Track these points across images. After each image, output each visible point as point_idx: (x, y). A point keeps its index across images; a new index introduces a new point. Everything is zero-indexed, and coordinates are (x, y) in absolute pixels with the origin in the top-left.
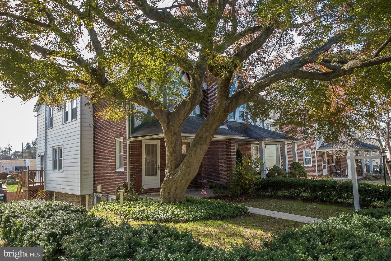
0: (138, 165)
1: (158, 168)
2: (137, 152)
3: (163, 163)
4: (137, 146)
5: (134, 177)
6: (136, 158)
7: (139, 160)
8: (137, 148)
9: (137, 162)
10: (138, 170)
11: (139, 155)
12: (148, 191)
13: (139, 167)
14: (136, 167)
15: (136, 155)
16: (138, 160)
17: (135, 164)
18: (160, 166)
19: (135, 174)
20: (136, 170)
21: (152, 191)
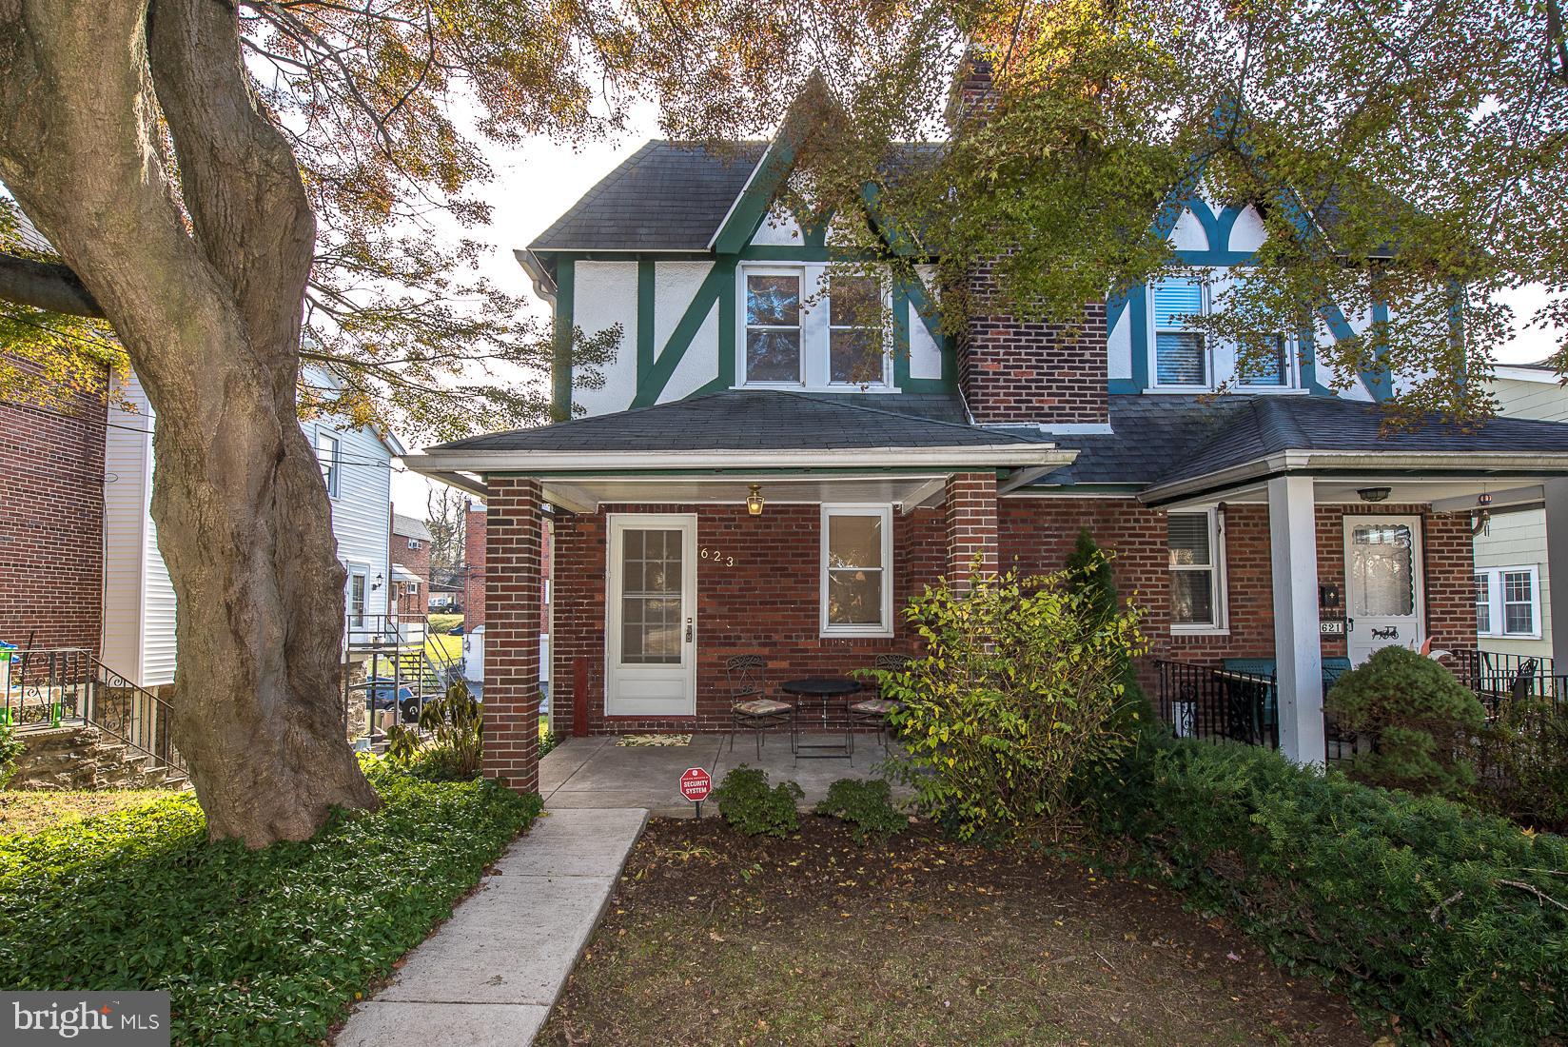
0: (587, 618)
1: (689, 633)
2: (581, 563)
3: (709, 611)
4: (584, 542)
5: (565, 666)
6: (576, 591)
7: (592, 597)
8: (581, 549)
9: (582, 604)
10: (584, 638)
11: (589, 577)
12: (629, 725)
13: (592, 625)
14: (577, 625)
15: (577, 577)
16: (584, 597)
17: (570, 611)
18: (695, 626)
19: (570, 652)
20: (577, 639)
21: (649, 725)
